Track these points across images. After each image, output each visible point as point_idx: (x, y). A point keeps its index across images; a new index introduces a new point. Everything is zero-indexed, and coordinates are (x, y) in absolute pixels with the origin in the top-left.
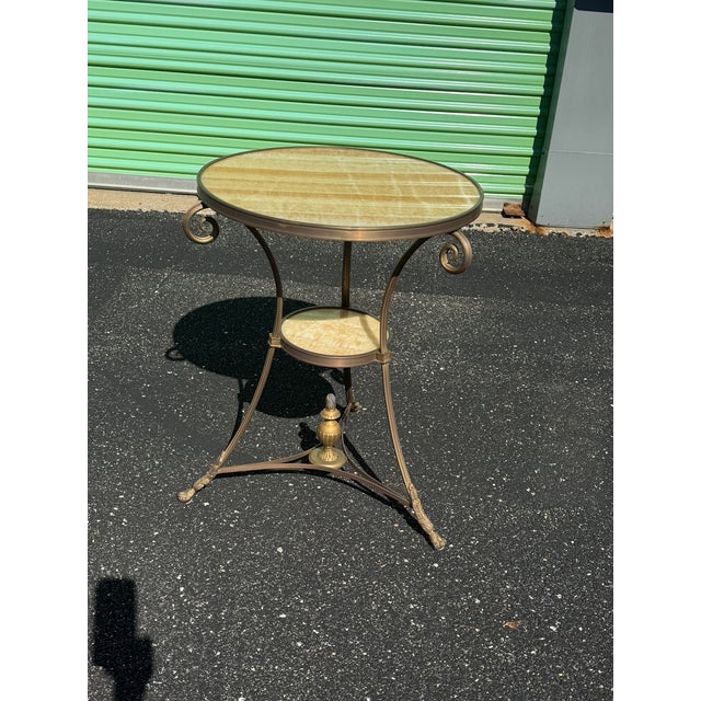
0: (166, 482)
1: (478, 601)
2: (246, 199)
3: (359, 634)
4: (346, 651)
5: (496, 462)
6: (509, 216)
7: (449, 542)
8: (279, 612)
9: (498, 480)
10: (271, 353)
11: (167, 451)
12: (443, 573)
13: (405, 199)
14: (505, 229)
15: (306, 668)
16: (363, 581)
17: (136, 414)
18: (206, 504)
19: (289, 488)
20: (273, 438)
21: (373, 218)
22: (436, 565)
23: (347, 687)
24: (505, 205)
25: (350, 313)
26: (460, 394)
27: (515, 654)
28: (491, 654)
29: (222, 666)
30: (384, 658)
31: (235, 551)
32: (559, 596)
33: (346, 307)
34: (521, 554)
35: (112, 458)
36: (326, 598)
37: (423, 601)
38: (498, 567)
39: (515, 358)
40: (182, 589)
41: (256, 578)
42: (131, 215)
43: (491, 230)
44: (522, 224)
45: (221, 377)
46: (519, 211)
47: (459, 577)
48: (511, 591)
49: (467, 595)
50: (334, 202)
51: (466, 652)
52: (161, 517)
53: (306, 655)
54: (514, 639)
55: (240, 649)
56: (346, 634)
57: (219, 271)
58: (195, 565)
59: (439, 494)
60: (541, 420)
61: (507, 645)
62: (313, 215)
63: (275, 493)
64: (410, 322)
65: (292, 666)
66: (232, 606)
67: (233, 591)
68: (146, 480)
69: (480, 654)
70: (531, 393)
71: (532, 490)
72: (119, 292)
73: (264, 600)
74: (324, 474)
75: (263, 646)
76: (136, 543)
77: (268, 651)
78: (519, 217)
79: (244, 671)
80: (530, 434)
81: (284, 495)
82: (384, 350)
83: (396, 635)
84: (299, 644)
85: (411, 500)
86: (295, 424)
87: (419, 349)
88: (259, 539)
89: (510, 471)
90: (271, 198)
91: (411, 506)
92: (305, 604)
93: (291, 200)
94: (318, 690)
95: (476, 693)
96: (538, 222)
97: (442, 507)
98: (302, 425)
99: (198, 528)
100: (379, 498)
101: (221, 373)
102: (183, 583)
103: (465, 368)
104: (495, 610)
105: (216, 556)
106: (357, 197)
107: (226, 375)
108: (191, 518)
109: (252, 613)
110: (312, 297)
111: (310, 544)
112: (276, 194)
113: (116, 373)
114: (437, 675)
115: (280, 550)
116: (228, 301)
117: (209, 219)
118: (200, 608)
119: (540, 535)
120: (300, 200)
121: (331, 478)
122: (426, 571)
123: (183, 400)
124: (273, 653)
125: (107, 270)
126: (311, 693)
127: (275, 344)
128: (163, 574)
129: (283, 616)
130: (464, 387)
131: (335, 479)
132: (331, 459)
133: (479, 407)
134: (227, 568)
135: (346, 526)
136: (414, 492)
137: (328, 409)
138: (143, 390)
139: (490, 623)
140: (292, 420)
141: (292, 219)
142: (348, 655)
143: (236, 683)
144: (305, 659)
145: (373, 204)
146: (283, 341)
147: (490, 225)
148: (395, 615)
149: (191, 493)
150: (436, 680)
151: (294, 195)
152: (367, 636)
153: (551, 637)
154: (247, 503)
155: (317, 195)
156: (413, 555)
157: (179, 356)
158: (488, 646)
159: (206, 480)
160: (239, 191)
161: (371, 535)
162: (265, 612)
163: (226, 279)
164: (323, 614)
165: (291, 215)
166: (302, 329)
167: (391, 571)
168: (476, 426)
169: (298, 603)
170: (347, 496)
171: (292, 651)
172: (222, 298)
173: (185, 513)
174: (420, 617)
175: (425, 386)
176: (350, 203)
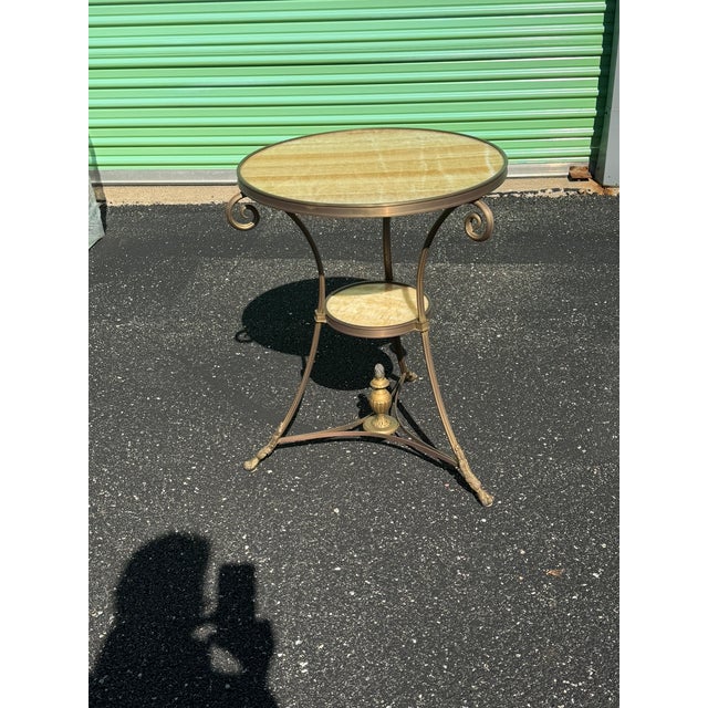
0: (233, 453)
1: (523, 552)
2: (280, 185)
3: (408, 583)
4: (394, 598)
5: (548, 422)
6: (576, 180)
7: (497, 499)
8: (334, 566)
9: (550, 439)
10: (318, 328)
11: (235, 426)
12: (489, 527)
13: (429, 173)
14: (571, 193)
15: (358, 614)
16: (413, 536)
17: (208, 393)
18: (270, 472)
19: (345, 455)
20: (333, 410)
21: (395, 194)
22: (484, 520)
23: (395, 631)
24: (571, 168)
25: (394, 286)
26: (516, 360)
27: (557, 599)
28: (533, 600)
29: (281, 613)
30: (431, 604)
31: (295, 513)
32: (604, 546)
33: (389, 281)
34: (568, 508)
35: (185, 433)
36: (378, 552)
37: (471, 553)
38: (544, 520)
39: (573, 322)
40: (247, 547)
41: (314, 536)
42: (205, 208)
43: (556, 195)
44: (589, 187)
45: (285, 355)
46: (586, 174)
47: (506, 531)
48: (556, 542)
49: (513, 546)
50: (360, 182)
51: (509, 598)
52: (229, 484)
53: (358, 602)
54: (557, 585)
55: (299, 599)
56: (396, 584)
57: (285, 256)
58: (259, 526)
59: (490, 454)
60: (597, 380)
61: (549, 591)
62: (340, 196)
63: (332, 460)
64: (469, 292)
65: (345, 612)
66: (292, 561)
67: (293, 548)
68: (216, 453)
69: (523, 600)
70: (588, 355)
71: (583, 448)
72: (193, 282)
73: (321, 556)
74: (379, 440)
75: (319, 595)
76: (206, 508)
77: (323, 599)
78: (587, 180)
79: (301, 617)
80: (584, 394)
81: (342, 461)
82: (423, 319)
83: (443, 584)
84: (352, 593)
85: (458, 460)
86: (354, 396)
87: (477, 318)
88: (317, 502)
89: (562, 431)
90: (303, 183)
91: (459, 466)
92: (359, 558)
93: (322, 182)
94: (368, 633)
95: (517, 635)
96: (605, 183)
97: (493, 467)
98: (360, 396)
99: (262, 494)
100: (431, 461)
101: (285, 352)
102: (248, 542)
103: (522, 333)
104: (539, 559)
105: (278, 517)
106: (384, 175)
107: (290, 353)
108: (255, 484)
109: (310, 567)
110: (373, 275)
111: (365, 505)
112: (307, 178)
113: (190, 357)
114: (480, 619)
115: (337, 511)
116: (294, 283)
117: (249, 206)
118: (263, 564)
119: (588, 489)
120: (329, 182)
121: (386, 444)
122: (473, 525)
123: (249, 378)
124: (328, 602)
125: (182, 262)
126: (362, 636)
127: (320, 319)
128: (231, 535)
129: (338, 569)
130: (521, 353)
131: (390, 445)
132: (383, 426)
133: (535, 372)
134: (288, 528)
135: (398, 488)
136: (460, 453)
137: (377, 379)
138: (214, 371)
139: (534, 571)
140: (351, 393)
141: (319, 201)
142: (397, 602)
143: (294, 629)
144: (357, 606)
145: (399, 180)
146: (328, 317)
147: (555, 190)
148: (442, 566)
149: (255, 461)
150: (479, 623)
151: (326, 177)
152: (415, 585)
153: (593, 584)
154: (307, 470)
155: (346, 176)
156: (461, 512)
157: (248, 338)
158: (530, 592)
159: (268, 450)
160: (273, 178)
161: (422, 495)
162: (322, 565)
163: (291, 263)
164: (375, 566)
165: (318, 198)
166: (345, 304)
167: (441, 527)
168: (531, 389)
169: (352, 557)
170: (401, 460)
171: (345, 600)
172: (287, 281)
173: (250, 480)
174: (466, 567)
175: (481, 354)
176: (375, 181)
